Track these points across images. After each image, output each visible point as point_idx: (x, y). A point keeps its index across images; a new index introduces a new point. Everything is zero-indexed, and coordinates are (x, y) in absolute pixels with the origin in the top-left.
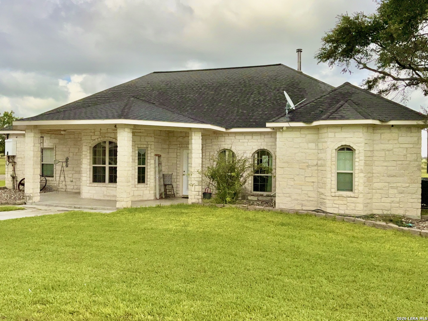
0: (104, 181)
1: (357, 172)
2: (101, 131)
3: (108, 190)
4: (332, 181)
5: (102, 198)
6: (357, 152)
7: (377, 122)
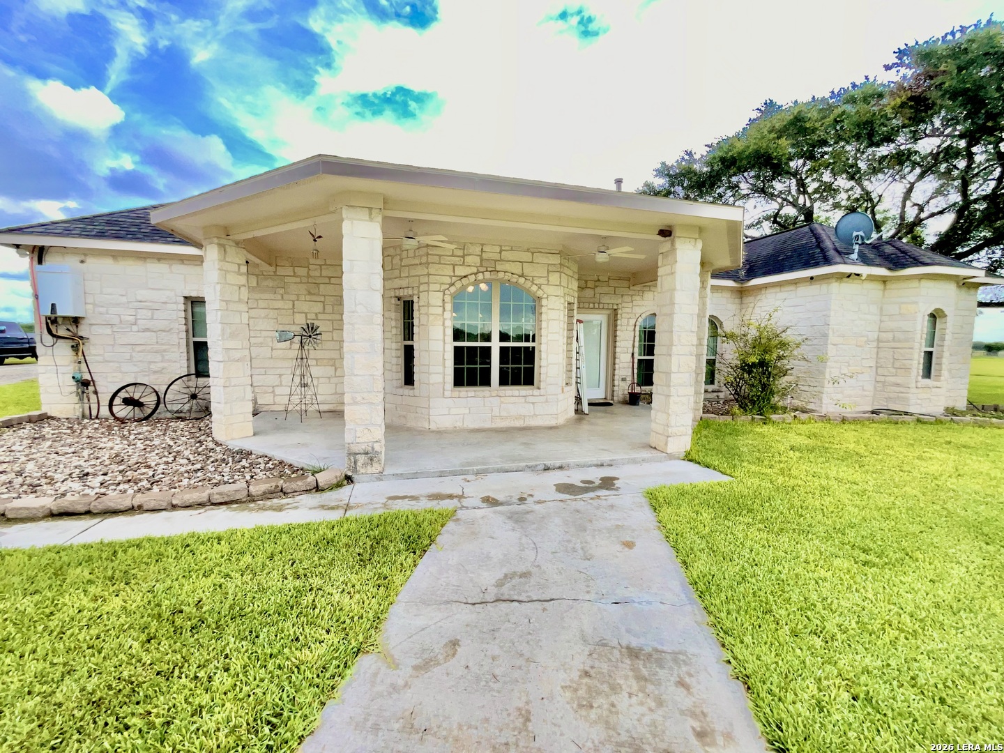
0: (486, 382)
1: (945, 349)
2: (485, 256)
3: (502, 402)
5: (488, 425)
6: (948, 319)
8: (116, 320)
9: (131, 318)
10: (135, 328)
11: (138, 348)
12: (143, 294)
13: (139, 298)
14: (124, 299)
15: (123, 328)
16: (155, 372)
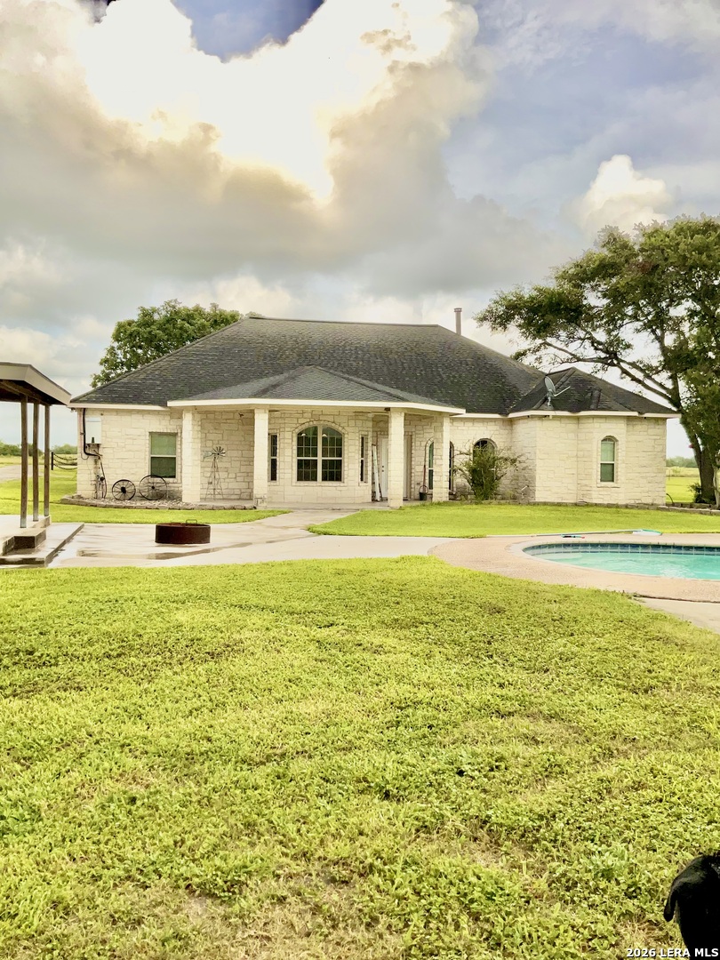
0: (316, 479)
1: (619, 462)
3: (323, 490)
4: (596, 471)
6: (620, 443)
7: (636, 414)
8: (116, 445)
9: (123, 445)
11: (125, 461)
12: (129, 431)
14: (120, 434)
15: (118, 450)
16: (132, 474)
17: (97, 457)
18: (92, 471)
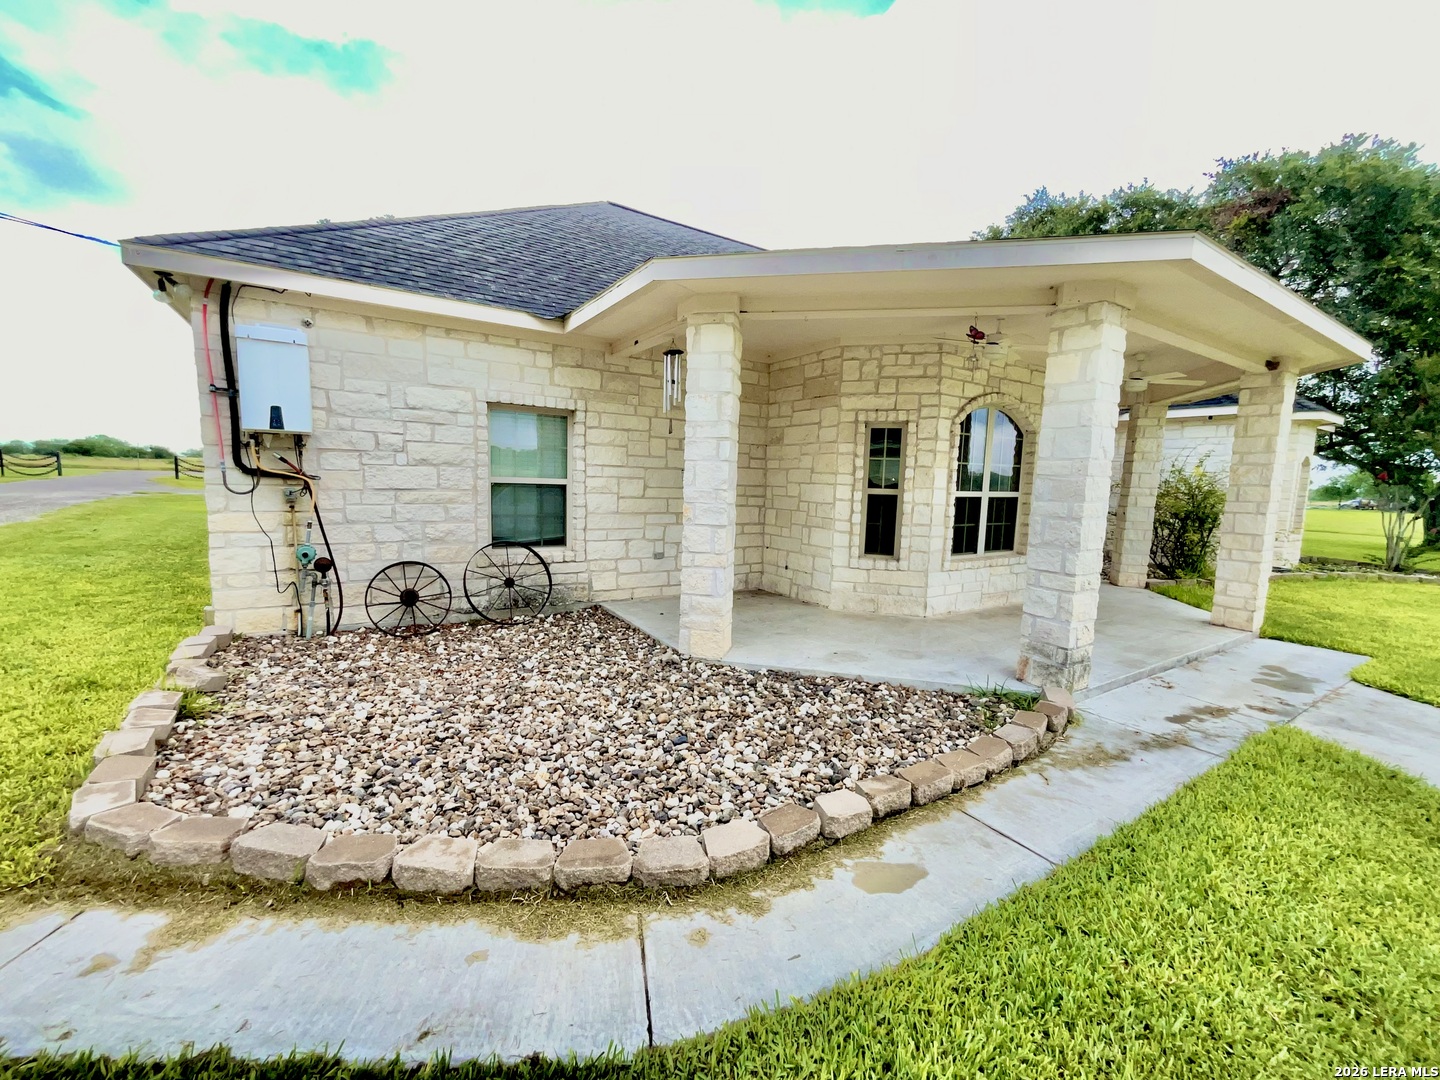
0: (972, 547)
3: (991, 574)
5: (977, 606)
8: (368, 443)
9: (397, 440)
10: (401, 458)
11: (407, 496)
12: (418, 394)
13: (412, 402)
14: (384, 403)
15: (380, 458)
16: (434, 540)
17: (297, 483)
18: (278, 537)
